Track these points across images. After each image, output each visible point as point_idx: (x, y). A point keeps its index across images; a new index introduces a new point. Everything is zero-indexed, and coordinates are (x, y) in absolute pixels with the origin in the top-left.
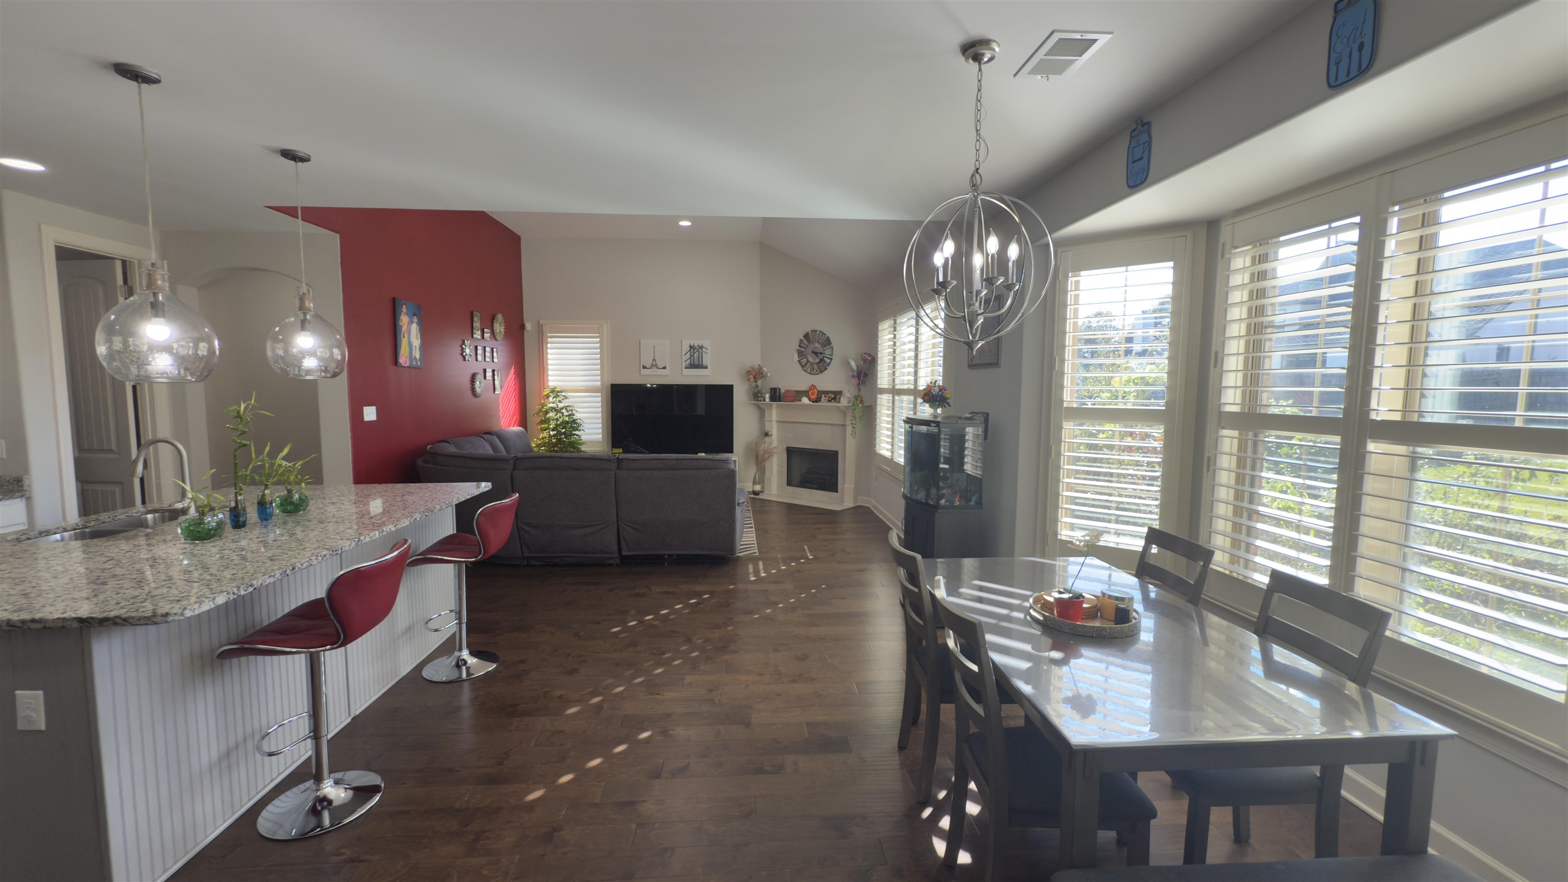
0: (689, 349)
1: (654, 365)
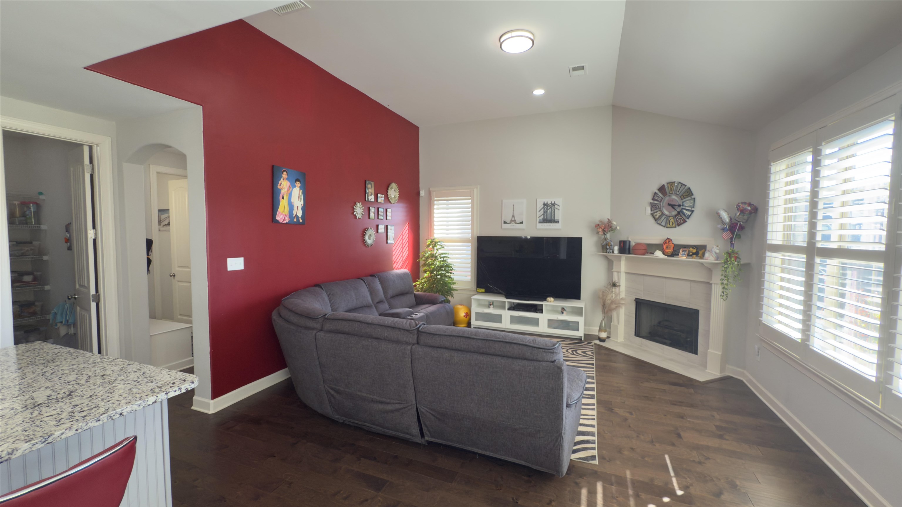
0: (543, 206)
1: (513, 221)
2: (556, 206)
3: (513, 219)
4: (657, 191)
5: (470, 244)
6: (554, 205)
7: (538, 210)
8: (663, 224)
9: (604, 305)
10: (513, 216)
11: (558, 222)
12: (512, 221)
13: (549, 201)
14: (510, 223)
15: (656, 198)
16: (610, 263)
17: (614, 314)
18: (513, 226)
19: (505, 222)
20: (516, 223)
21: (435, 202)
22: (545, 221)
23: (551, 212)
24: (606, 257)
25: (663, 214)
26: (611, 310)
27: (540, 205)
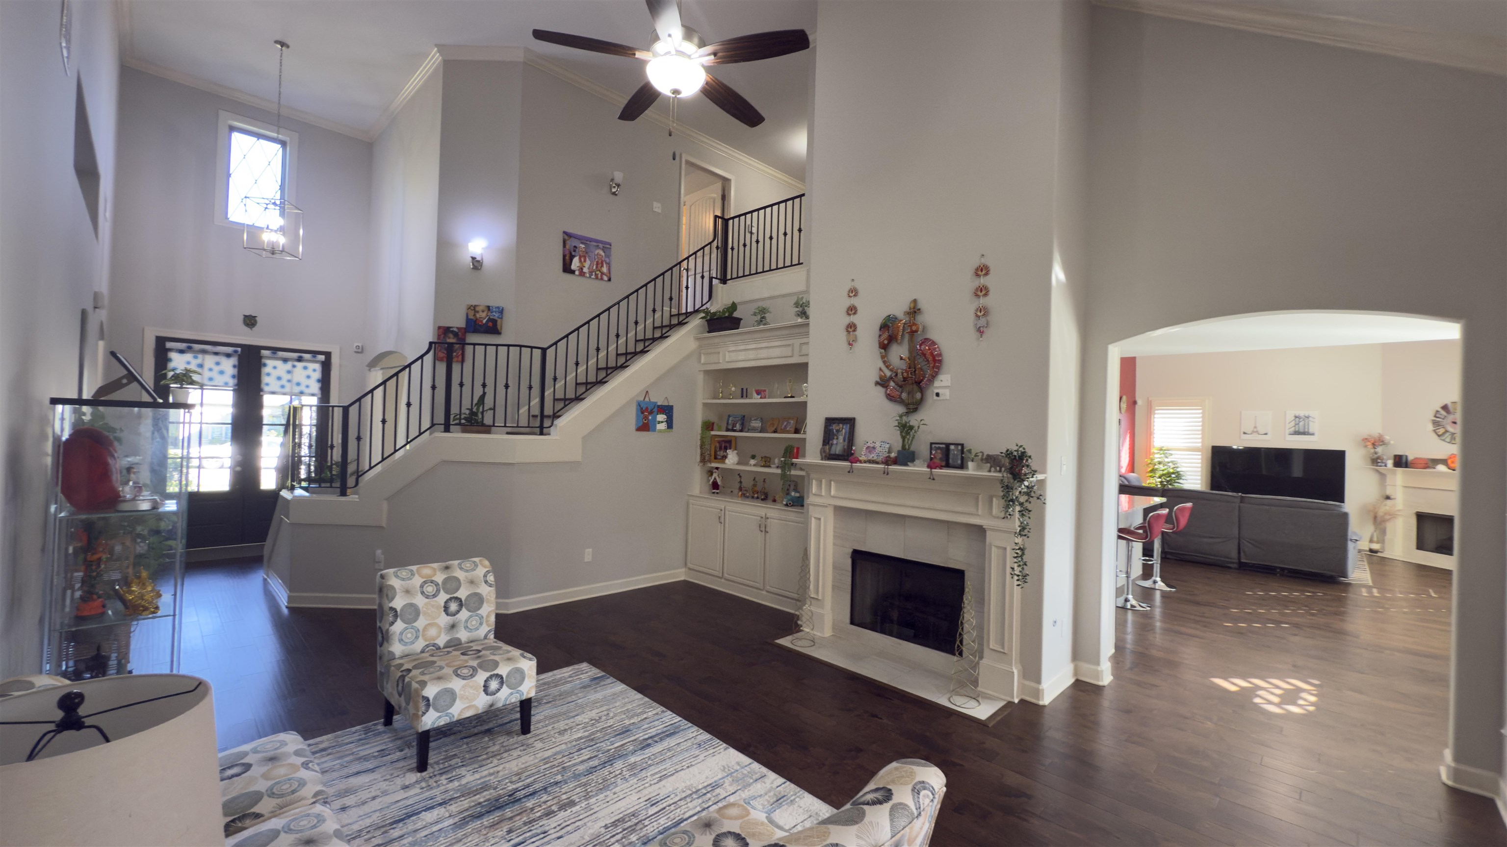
0: (1293, 418)
2: (1310, 419)
3: (1255, 430)
4: (1440, 409)
5: (1200, 453)
6: (1308, 417)
7: (1288, 421)
8: (1448, 440)
9: (1375, 518)
10: (1255, 427)
11: (1313, 434)
12: (1253, 432)
13: (1302, 414)
14: (1251, 434)
15: (1438, 415)
16: (1382, 476)
17: (1389, 526)
18: (1255, 436)
19: (1245, 433)
20: (1259, 434)
21: (1156, 412)
22: (1297, 433)
23: (1305, 424)
24: (1377, 471)
25: (1447, 431)
26: (1384, 521)
27: (1290, 416)
